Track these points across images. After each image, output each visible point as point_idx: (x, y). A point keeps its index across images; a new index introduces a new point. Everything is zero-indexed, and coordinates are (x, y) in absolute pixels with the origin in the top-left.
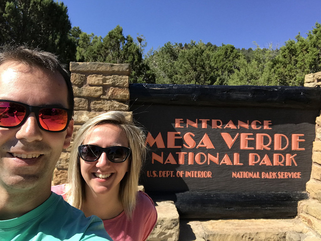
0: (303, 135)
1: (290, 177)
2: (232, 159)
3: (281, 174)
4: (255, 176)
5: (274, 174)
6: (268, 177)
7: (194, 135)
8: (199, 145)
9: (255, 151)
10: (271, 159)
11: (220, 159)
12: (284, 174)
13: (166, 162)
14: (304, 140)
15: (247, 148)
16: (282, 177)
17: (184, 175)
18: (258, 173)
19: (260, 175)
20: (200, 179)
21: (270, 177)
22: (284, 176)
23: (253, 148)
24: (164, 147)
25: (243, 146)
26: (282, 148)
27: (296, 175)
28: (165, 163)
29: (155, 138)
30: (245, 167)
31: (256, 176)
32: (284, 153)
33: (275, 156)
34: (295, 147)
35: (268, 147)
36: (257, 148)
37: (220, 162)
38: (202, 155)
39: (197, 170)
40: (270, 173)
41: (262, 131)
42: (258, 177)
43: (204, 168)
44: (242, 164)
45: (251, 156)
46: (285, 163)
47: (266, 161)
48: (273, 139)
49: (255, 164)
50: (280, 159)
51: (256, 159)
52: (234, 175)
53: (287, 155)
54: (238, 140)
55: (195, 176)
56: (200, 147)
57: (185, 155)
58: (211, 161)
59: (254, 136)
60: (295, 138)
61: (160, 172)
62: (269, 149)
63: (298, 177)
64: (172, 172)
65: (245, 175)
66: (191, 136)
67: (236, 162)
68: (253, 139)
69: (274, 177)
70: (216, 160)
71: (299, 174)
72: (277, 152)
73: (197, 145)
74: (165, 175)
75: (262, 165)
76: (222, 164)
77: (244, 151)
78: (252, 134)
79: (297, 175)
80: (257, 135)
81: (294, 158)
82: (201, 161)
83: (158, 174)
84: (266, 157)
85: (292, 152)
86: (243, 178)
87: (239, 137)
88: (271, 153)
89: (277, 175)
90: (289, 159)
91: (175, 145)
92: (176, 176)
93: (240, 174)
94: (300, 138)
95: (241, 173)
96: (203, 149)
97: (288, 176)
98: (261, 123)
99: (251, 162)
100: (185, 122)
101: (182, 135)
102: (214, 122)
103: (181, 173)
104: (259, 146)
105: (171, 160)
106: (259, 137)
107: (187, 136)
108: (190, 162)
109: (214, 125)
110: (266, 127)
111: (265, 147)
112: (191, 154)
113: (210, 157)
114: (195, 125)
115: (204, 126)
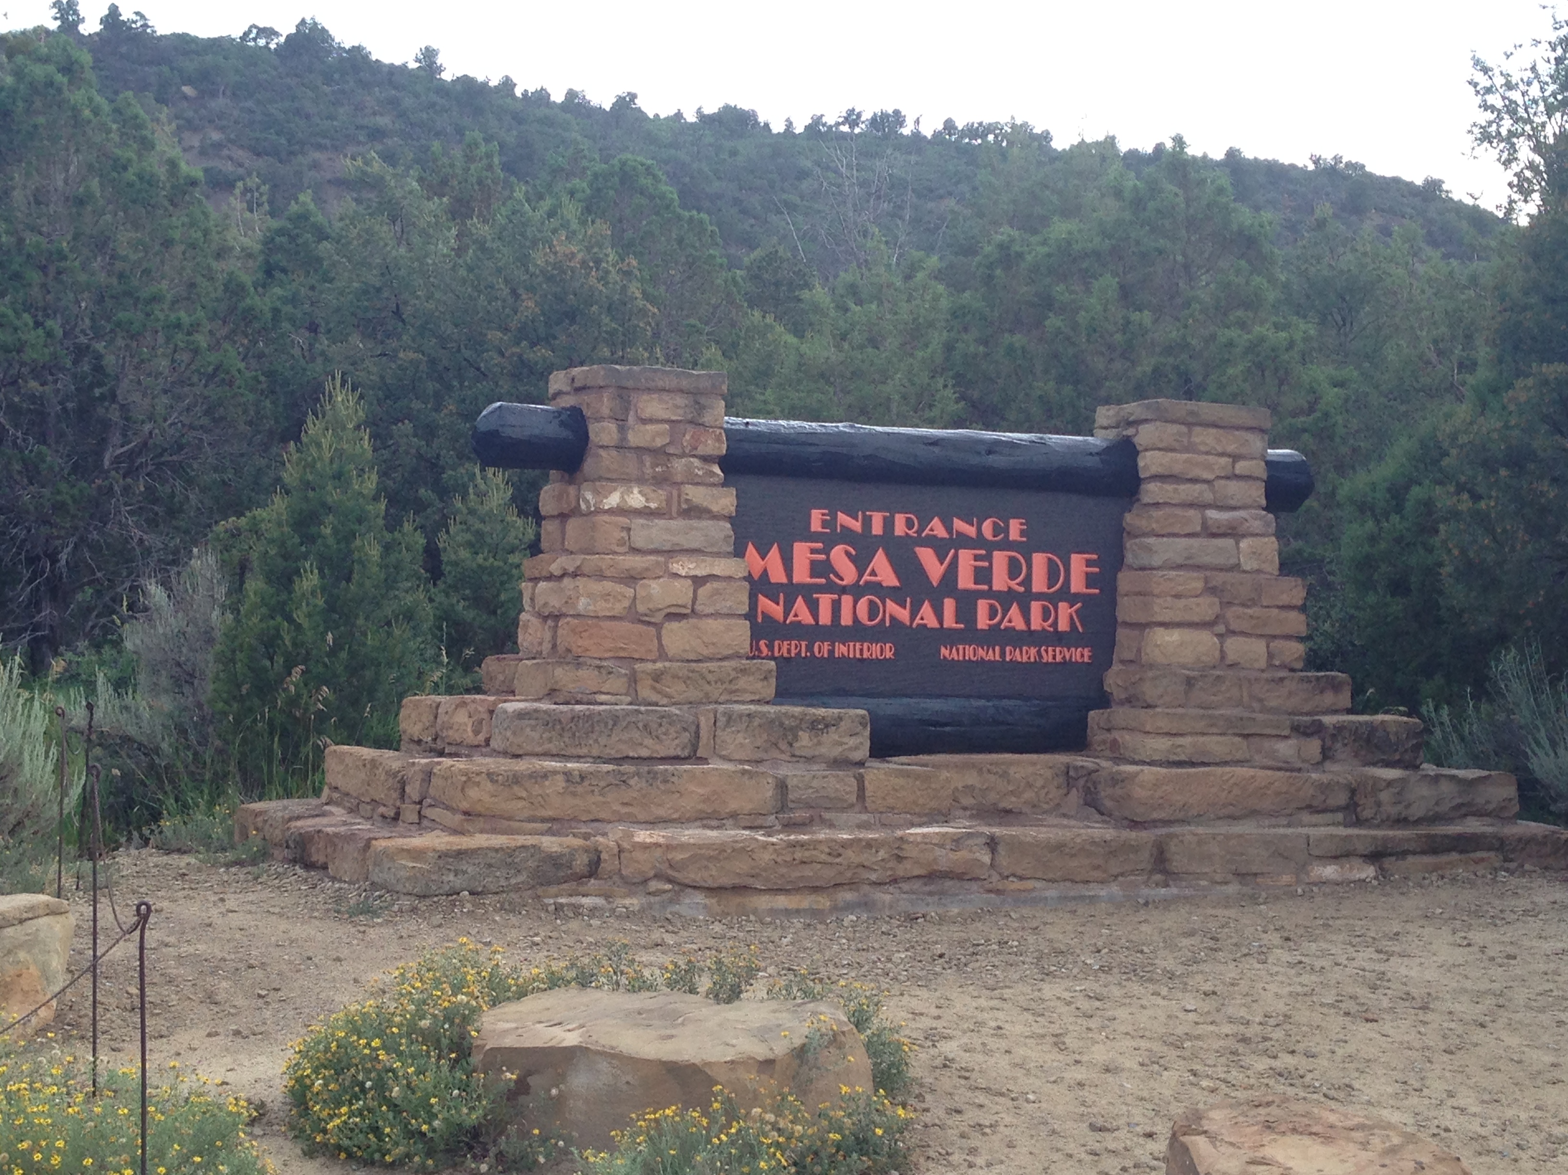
0: (1095, 557)
1: (1067, 658)
2: (939, 612)
3: (1047, 652)
4: (991, 657)
5: (1033, 651)
6: (1019, 659)
7: (853, 552)
8: (866, 577)
9: (990, 594)
10: (1026, 614)
11: (914, 614)
12: (1054, 651)
13: (791, 618)
14: (1097, 570)
15: (972, 586)
16: (1050, 659)
17: (831, 652)
18: (997, 648)
19: (1003, 654)
20: (870, 661)
21: (1025, 659)
22: (1054, 657)
23: (986, 587)
24: (784, 580)
25: (965, 581)
26: (1049, 587)
27: (1080, 655)
28: (788, 622)
29: (764, 556)
30: (970, 634)
31: (992, 655)
32: (1053, 599)
33: (1036, 607)
34: (1077, 585)
35: (1019, 584)
36: (996, 587)
37: (912, 620)
38: (871, 604)
39: (862, 641)
40: (1024, 649)
41: (1006, 545)
42: (998, 658)
43: (878, 634)
44: (961, 626)
45: (982, 606)
46: (1055, 624)
47: (1015, 619)
48: (1030, 566)
49: (990, 626)
50: (1045, 617)
51: (992, 613)
52: (944, 652)
53: (1062, 606)
54: (953, 567)
55: (857, 655)
56: (867, 583)
57: (833, 601)
58: (892, 618)
59: (989, 558)
60: (1078, 564)
61: (776, 643)
62: (1021, 589)
63: (1086, 659)
64: (804, 644)
65: (970, 652)
66: (847, 553)
67: (949, 621)
68: (986, 564)
69: (1032, 660)
70: (903, 614)
71: (1086, 652)
72: (1039, 596)
73: (861, 576)
74: (789, 651)
75: (1006, 628)
76: (918, 625)
77: (967, 591)
78: (983, 552)
79: (1082, 656)
80: (996, 554)
81: (1077, 611)
82: (871, 619)
83: (771, 647)
84: (1014, 611)
85: (1072, 599)
86: (964, 661)
87: (956, 556)
88: (1024, 600)
89: (1039, 652)
90: (1065, 613)
91: (812, 576)
92: (812, 653)
93: (958, 649)
94: (1088, 562)
95: (961, 647)
96: (876, 588)
97: (1064, 657)
98: (1002, 525)
99: (983, 622)
100: (835, 518)
101: (827, 551)
102: (900, 520)
103: (826, 647)
104: (1000, 581)
105: (801, 612)
106: (1000, 559)
107: (839, 555)
108: (846, 620)
109: (900, 528)
110: (1014, 534)
111: (1013, 584)
112: (847, 601)
113: (892, 607)
114: (856, 526)
115: (877, 529)
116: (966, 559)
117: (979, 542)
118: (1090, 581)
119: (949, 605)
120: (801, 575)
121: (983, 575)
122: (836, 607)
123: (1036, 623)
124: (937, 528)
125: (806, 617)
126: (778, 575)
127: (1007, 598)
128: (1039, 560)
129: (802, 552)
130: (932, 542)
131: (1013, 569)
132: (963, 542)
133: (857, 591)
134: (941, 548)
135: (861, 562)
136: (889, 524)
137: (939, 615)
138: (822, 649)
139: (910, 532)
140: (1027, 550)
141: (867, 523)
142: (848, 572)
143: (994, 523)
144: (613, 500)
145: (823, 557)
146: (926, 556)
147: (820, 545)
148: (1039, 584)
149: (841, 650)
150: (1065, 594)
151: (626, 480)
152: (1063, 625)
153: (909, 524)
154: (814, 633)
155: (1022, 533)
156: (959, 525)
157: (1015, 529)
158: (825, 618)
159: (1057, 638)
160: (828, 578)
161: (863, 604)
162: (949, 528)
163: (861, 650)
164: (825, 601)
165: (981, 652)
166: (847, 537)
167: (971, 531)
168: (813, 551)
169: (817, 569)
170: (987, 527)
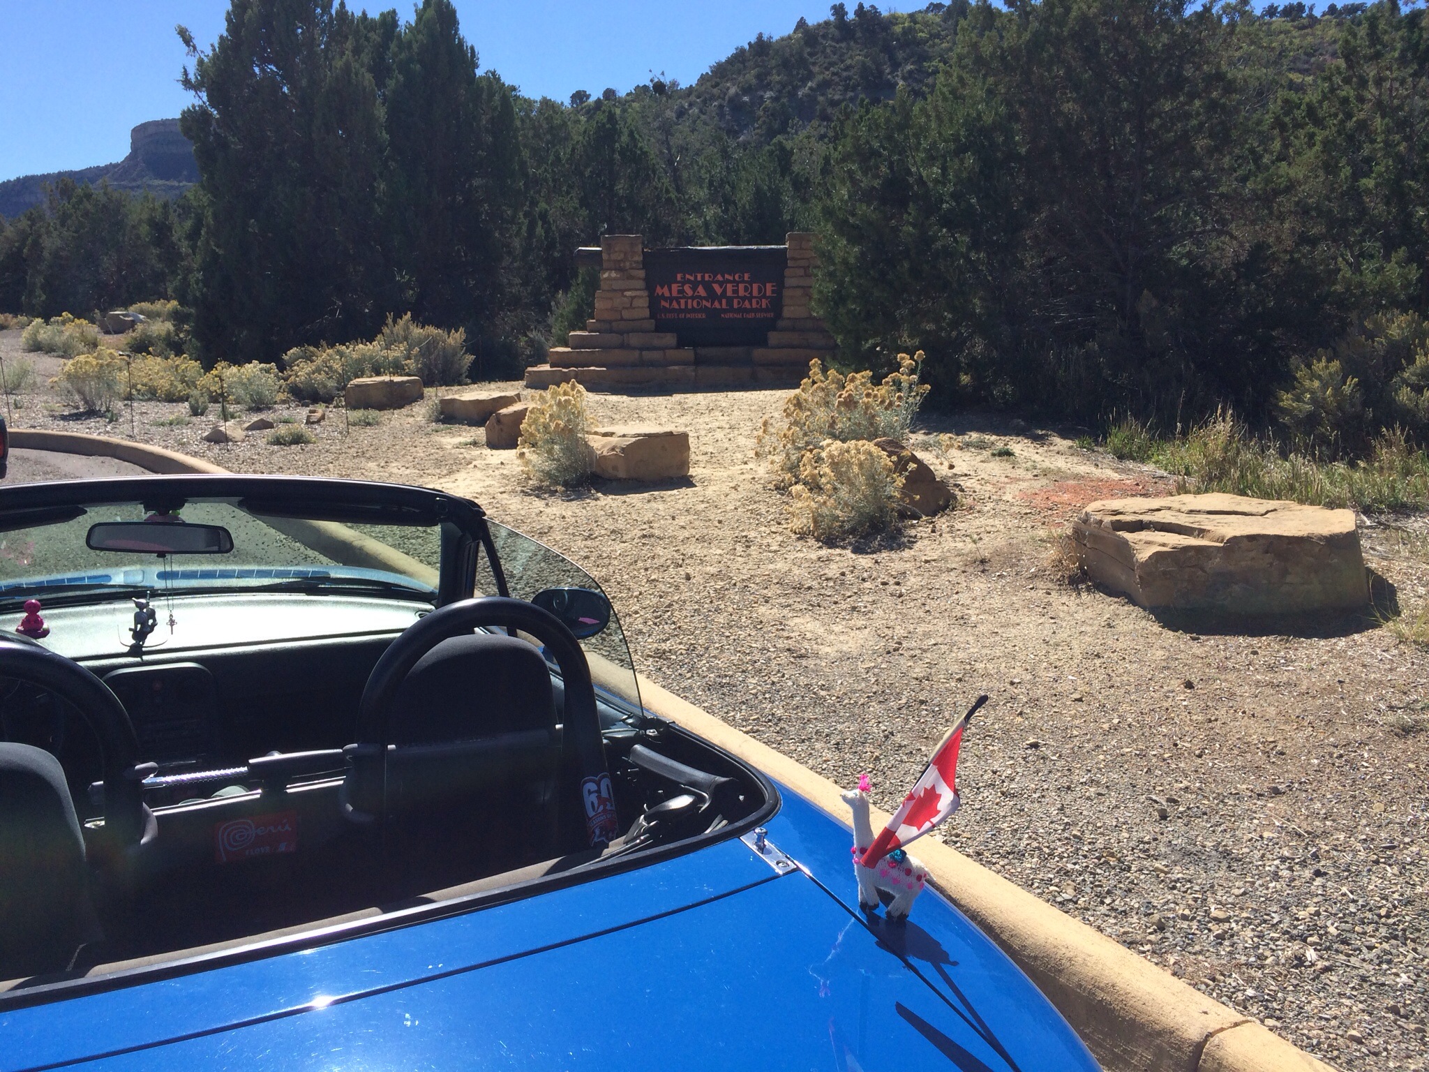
0: (775, 284)
1: (764, 317)
5: (753, 315)
8: (696, 294)
10: (751, 303)
11: (712, 304)
12: (758, 314)
15: (732, 295)
17: (684, 317)
18: (741, 314)
19: (743, 316)
20: (698, 319)
21: (750, 317)
22: (761, 316)
23: (736, 295)
24: (669, 296)
25: (729, 293)
26: (759, 294)
27: (770, 315)
28: (670, 308)
29: (662, 289)
30: (731, 309)
31: (739, 316)
32: (761, 298)
33: (754, 301)
34: (769, 293)
38: (698, 302)
39: (695, 313)
40: (750, 314)
41: (743, 282)
42: (741, 317)
43: (700, 311)
44: (728, 307)
45: (735, 301)
46: (761, 306)
47: (747, 305)
48: (752, 288)
49: (738, 307)
50: (757, 304)
51: (739, 303)
52: (722, 315)
53: (763, 300)
54: (725, 291)
57: (685, 301)
58: (705, 306)
59: (737, 286)
61: (667, 314)
62: (749, 295)
63: (772, 317)
64: (676, 314)
65: (731, 315)
66: (690, 287)
67: (724, 306)
68: (737, 288)
70: (709, 305)
71: (772, 314)
72: (755, 297)
73: (694, 293)
75: (744, 308)
76: (714, 307)
77: (730, 297)
78: (735, 284)
81: (768, 302)
82: (698, 306)
83: (665, 316)
84: (747, 302)
85: (767, 298)
86: (730, 318)
87: (726, 286)
88: (750, 299)
89: (755, 315)
90: (764, 303)
92: (679, 317)
94: (773, 286)
95: (728, 314)
96: (699, 297)
98: (742, 275)
100: (685, 276)
101: (683, 286)
102: (707, 275)
104: (741, 293)
105: (675, 305)
106: (741, 286)
107: (687, 288)
108: (690, 307)
109: (707, 278)
110: (746, 279)
111: (746, 294)
112: (690, 301)
113: (705, 303)
114: (692, 278)
115: (699, 278)
116: (729, 287)
117: (734, 281)
118: (773, 292)
119: (724, 301)
120: (675, 294)
121: (736, 292)
122: (686, 303)
123: (754, 306)
124: (719, 277)
125: (676, 307)
126: (667, 294)
127: (744, 299)
128: (755, 286)
129: (675, 287)
130: (717, 282)
131: (746, 289)
132: (729, 281)
133: (693, 298)
134: (721, 284)
135: (694, 289)
136: (703, 277)
137: (721, 304)
138: (682, 316)
139: (710, 279)
140: (751, 283)
141: (696, 277)
142: (689, 292)
143: (739, 275)
144: (606, 275)
145: (682, 288)
146: (716, 286)
147: (680, 284)
148: (755, 293)
149: (688, 316)
150: (764, 296)
151: (610, 269)
152: (764, 306)
153: (710, 277)
154: (681, 311)
155: (749, 278)
156: (727, 276)
157: (746, 276)
158: (683, 306)
159: (761, 310)
160: (683, 295)
161: (695, 302)
162: (723, 277)
163: (695, 316)
164: (682, 301)
165: (735, 315)
166: (689, 281)
167: (731, 278)
168: (678, 286)
169: (680, 292)
170: (737, 277)
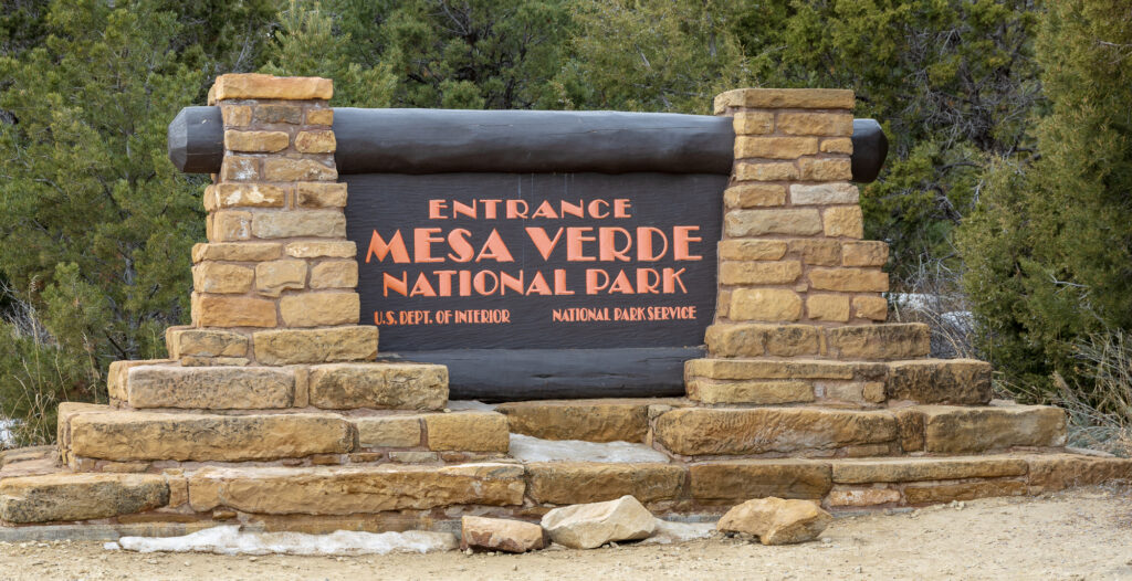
0: (697, 228)
1: (673, 316)
2: (550, 282)
3: (653, 311)
4: (600, 317)
5: (640, 311)
6: (627, 318)
7: (469, 234)
8: (482, 255)
9: (598, 264)
10: (633, 281)
11: (527, 284)
12: (660, 310)
13: (414, 292)
14: (699, 239)
15: (580, 258)
16: (657, 318)
17: (452, 319)
18: (606, 310)
19: (611, 315)
20: (487, 324)
21: (632, 318)
22: (660, 315)
23: (593, 259)
24: (407, 260)
25: (574, 253)
26: (654, 256)
28: (412, 295)
29: (387, 241)
30: (580, 299)
31: (602, 316)
32: (660, 266)
33: (641, 274)
34: (681, 253)
35: (625, 254)
36: (603, 257)
37: (526, 289)
38: (487, 277)
39: (480, 308)
40: (631, 309)
41: (611, 221)
42: (606, 318)
43: (493, 302)
44: (572, 292)
45: (591, 275)
46: (660, 287)
47: (622, 284)
48: (635, 239)
49: (599, 291)
50: (651, 282)
51: (601, 280)
52: (556, 315)
53: (667, 271)
54: (563, 242)
55: (476, 321)
56: (483, 259)
57: (452, 276)
58: (507, 288)
59: (596, 233)
60: (681, 235)
61: (402, 313)
62: (627, 259)
63: (691, 316)
64: (426, 313)
65: (580, 314)
66: (464, 235)
67: (560, 288)
68: (593, 239)
69: (639, 318)
70: (517, 285)
71: (691, 310)
72: (644, 264)
73: (476, 254)
74: (413, 319)
75: (614, 293)
76: (531, 293)
77: (576, 264)
78: (590, 229)
79: (687, 313)
80: (602, 230)
81: (681, 276)
82: (486, 290)
83: (396, 317)
84: (621, 278)
85: (676, 265)
86: (575, 322)
87: (564, 235)
88: (631, 268)
89: (646, 312)
90: (669, 278)
91: (432, 256)
92: (434, 320)
93: (569, 312)
94: (691, 233)
95: (572, 311)
96: (492, 264)
97: (669, 315)
98: (607, 205)
99: (592, 288)
100: (451, 206)
101: (445, 234)
102: (510, 204)
103: (447, 314)
104: (607, 252)
105: (426, 286)
106: (606, 234)
107: (457, 239)
108: (464, 291)
109: (512, 211)
110: (619, 212)
111: (620, 255)
112: (464, 275)
113: (506, 279)
114: (471, 212)
115: (490, 213)
116: (575, 236)
117: (586, 220)
118: (693, 248)
119: (560, 275)
120: (422, 254)
121: (591, 248)
122: (455, 281)
123: (643, 287)
124: (546, 210)
125: (427, 290)
126: (401, 256)
127: (613, 267)
128: (644, 233)
129: (422, 237)
130: (542, 222)
131: (619, 242)
132: (572, 221)
133: (473, 267)
134: (550, 227)
135: (477, 242)
136: (501, 209)
138: (443, 316)
139: (522, 215)
140: (632, 225)
141: (481, 209)
142: (464, 251)
143: (601, 204)
145: (441, 239)
146: (537, 235)
147: (439, 230)
148: (644, 254)
149: (461, 316)
150: (669, 261)
152: (668, 288)
153: (520, 208)
154: (439, 302)
155: (627, 211)
156: (566, 207)
157: (620, 208)
158: (445, 291)
159: (659, 299)
160: (447, 258)
161: (479, 279)
162: (557, 208)
163: (479, 317)
164: (444, 276)
165: (591, 314)
166: (463, 221)
167: (578, 211)
168: (432, 235)
169: (436, 249)
170: (593, 208)
